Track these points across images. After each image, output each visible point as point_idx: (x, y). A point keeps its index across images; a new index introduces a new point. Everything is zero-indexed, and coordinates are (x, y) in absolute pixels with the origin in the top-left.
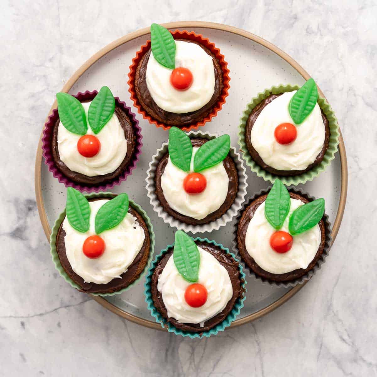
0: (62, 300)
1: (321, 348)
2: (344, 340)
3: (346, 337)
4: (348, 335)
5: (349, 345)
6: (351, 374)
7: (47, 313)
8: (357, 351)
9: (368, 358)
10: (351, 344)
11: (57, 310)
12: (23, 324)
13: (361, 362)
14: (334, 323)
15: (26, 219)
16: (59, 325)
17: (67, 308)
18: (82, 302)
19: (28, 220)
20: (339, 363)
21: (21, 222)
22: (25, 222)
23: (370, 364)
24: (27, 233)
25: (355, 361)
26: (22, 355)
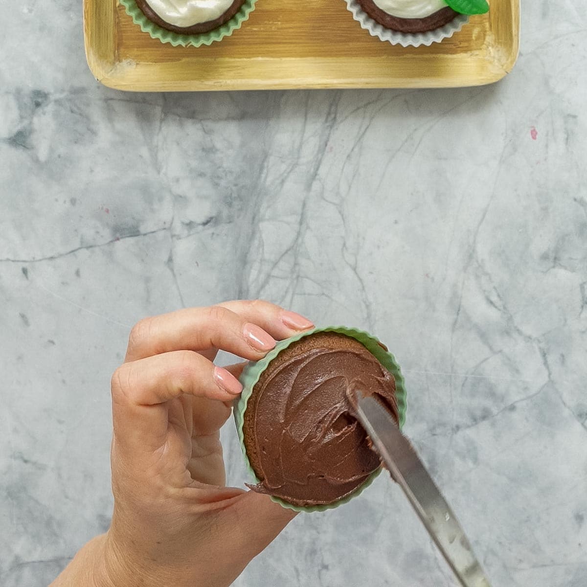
0: (82, 238)
1: (458, 314)
2: (491, 303)
3: (494, 298)
4: (499, 296)
5: (499, 310)
6: (501, 351)
7: (61, 255)
8: (510, 319)
9: (527, 330)
10: (502, 308)
11: (76, 253)
12: (25, 271)
13: (515, 335)
14: (477, 277)
15: (32, 118)
16: (78, 273)
17: (91, 249)
18: (112, 242)
19: (35, 120)
20: (483, 336)
21: (26, 122)
22: (31, 123)
23: (530, 337)
24: (34, 139)
25: (507, 332)
26: (23, 316)
